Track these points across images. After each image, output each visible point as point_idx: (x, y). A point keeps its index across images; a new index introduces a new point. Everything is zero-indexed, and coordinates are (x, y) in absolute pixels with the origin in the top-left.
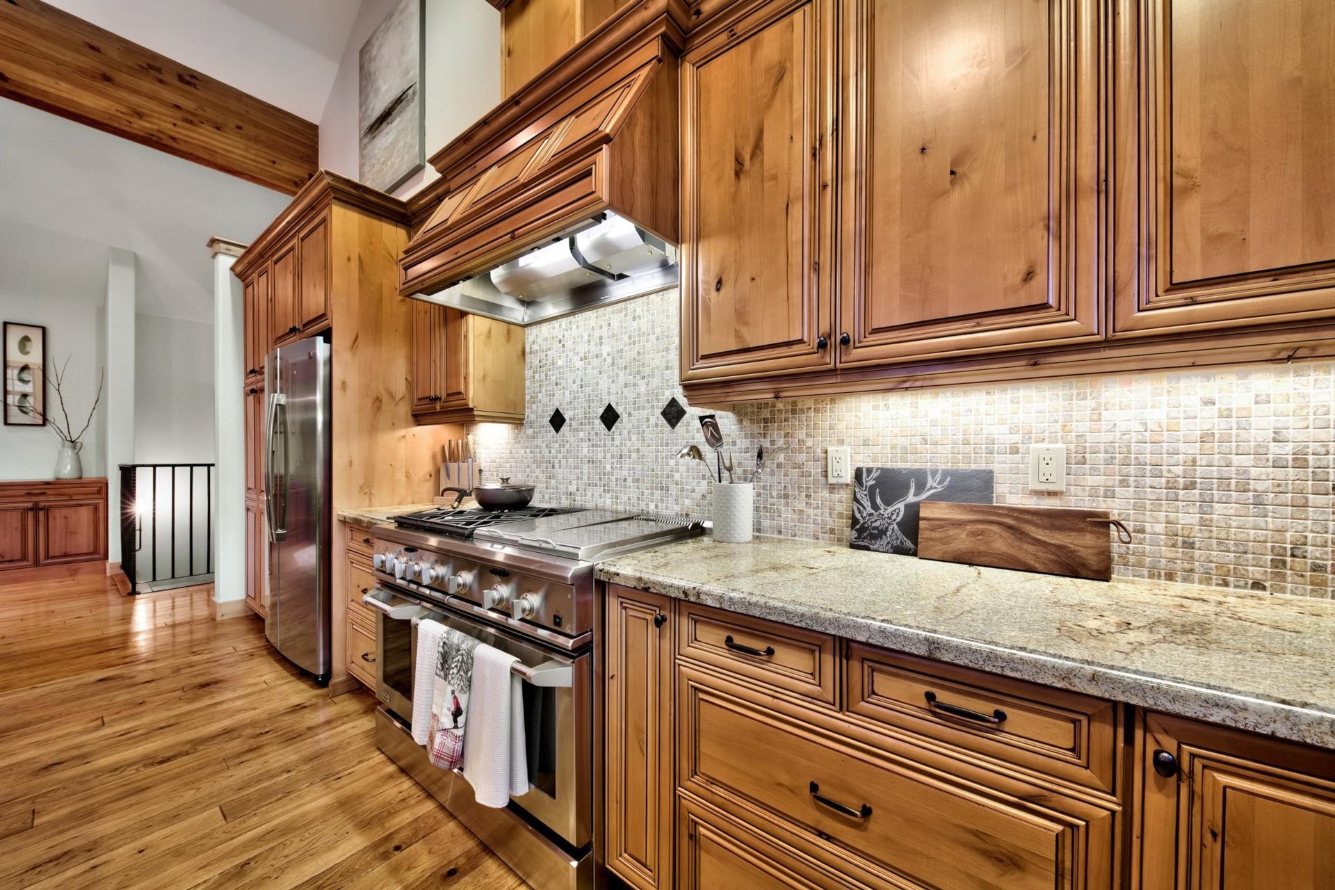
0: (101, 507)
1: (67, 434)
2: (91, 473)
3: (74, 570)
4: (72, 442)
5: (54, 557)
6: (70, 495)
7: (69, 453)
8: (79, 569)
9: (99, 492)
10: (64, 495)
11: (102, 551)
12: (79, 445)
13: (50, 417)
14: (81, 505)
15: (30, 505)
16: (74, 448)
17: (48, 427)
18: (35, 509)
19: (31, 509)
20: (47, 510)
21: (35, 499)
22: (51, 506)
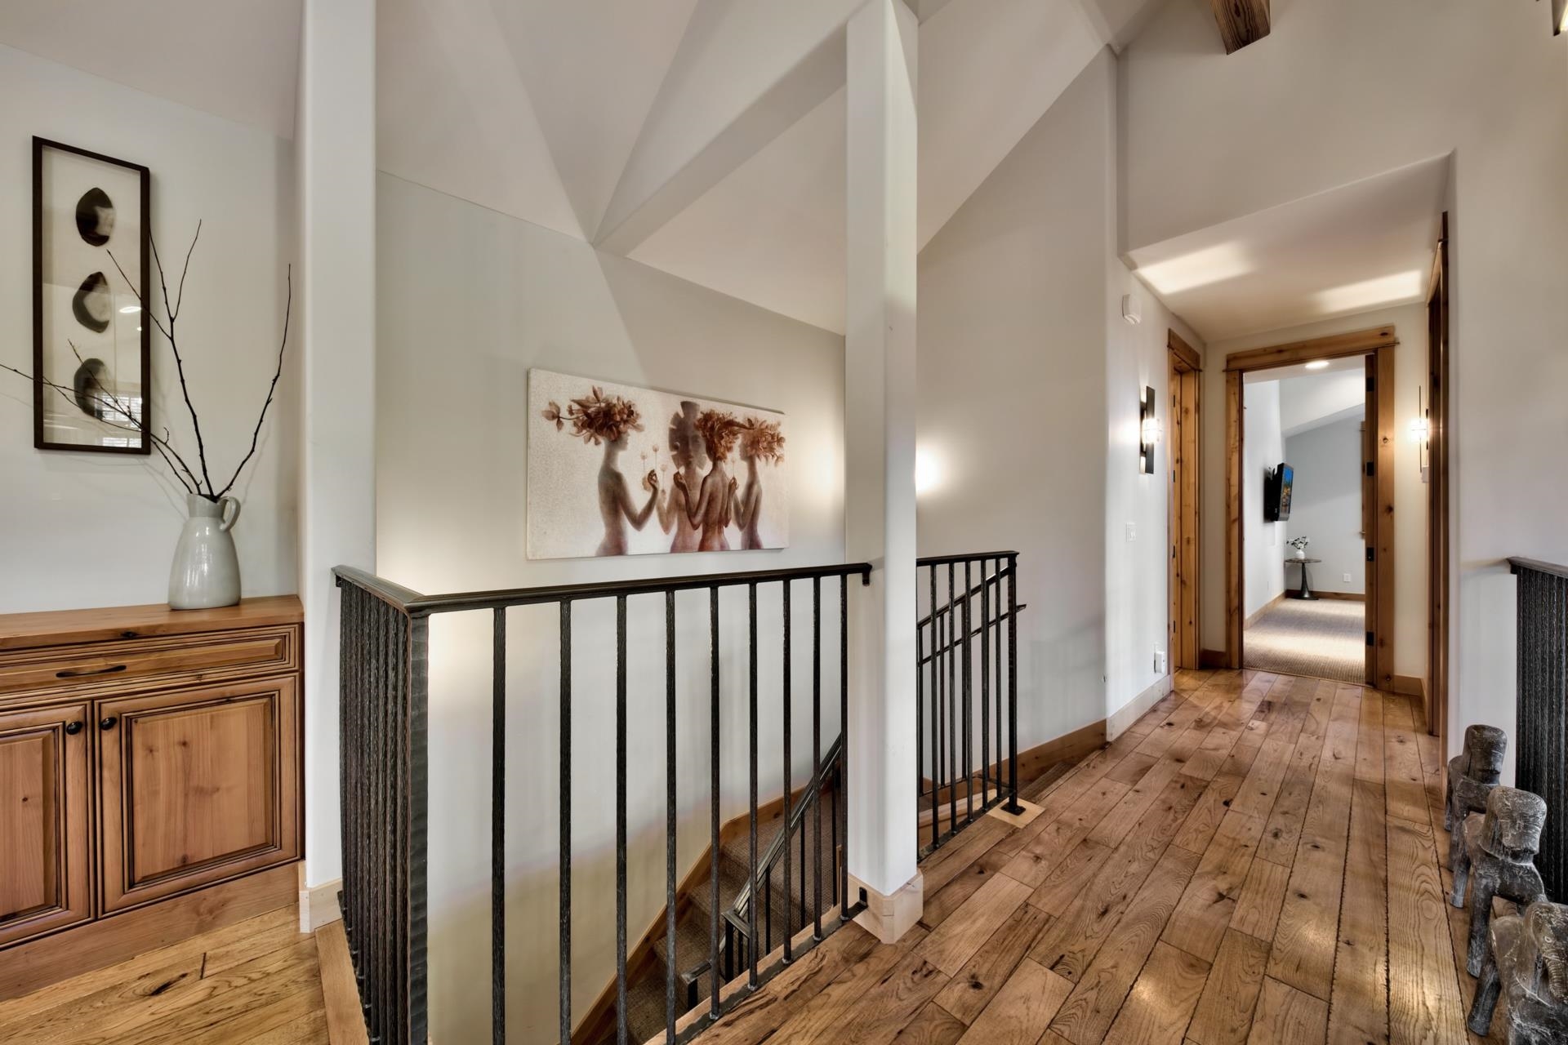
0: (287, 700)
1: (199, 477)
2: (260, 582)
3: (211, 912)
4: (213, 498)
5: (148, 880)
6: (196, 669)
7: (205, 530)
8: (224, 903)
9: (279, 653)
10: (177, 670)
11: (288, 837)
12: (230, 508)
13: (158, 429)
14: (229, 700)
15: (71, 714)
16: (219, 515)
17: (155, 458)
18: (89, 725)
19: (76, 728)
20: (124, 724)
21: (87, 691)
22: (141, 713)
